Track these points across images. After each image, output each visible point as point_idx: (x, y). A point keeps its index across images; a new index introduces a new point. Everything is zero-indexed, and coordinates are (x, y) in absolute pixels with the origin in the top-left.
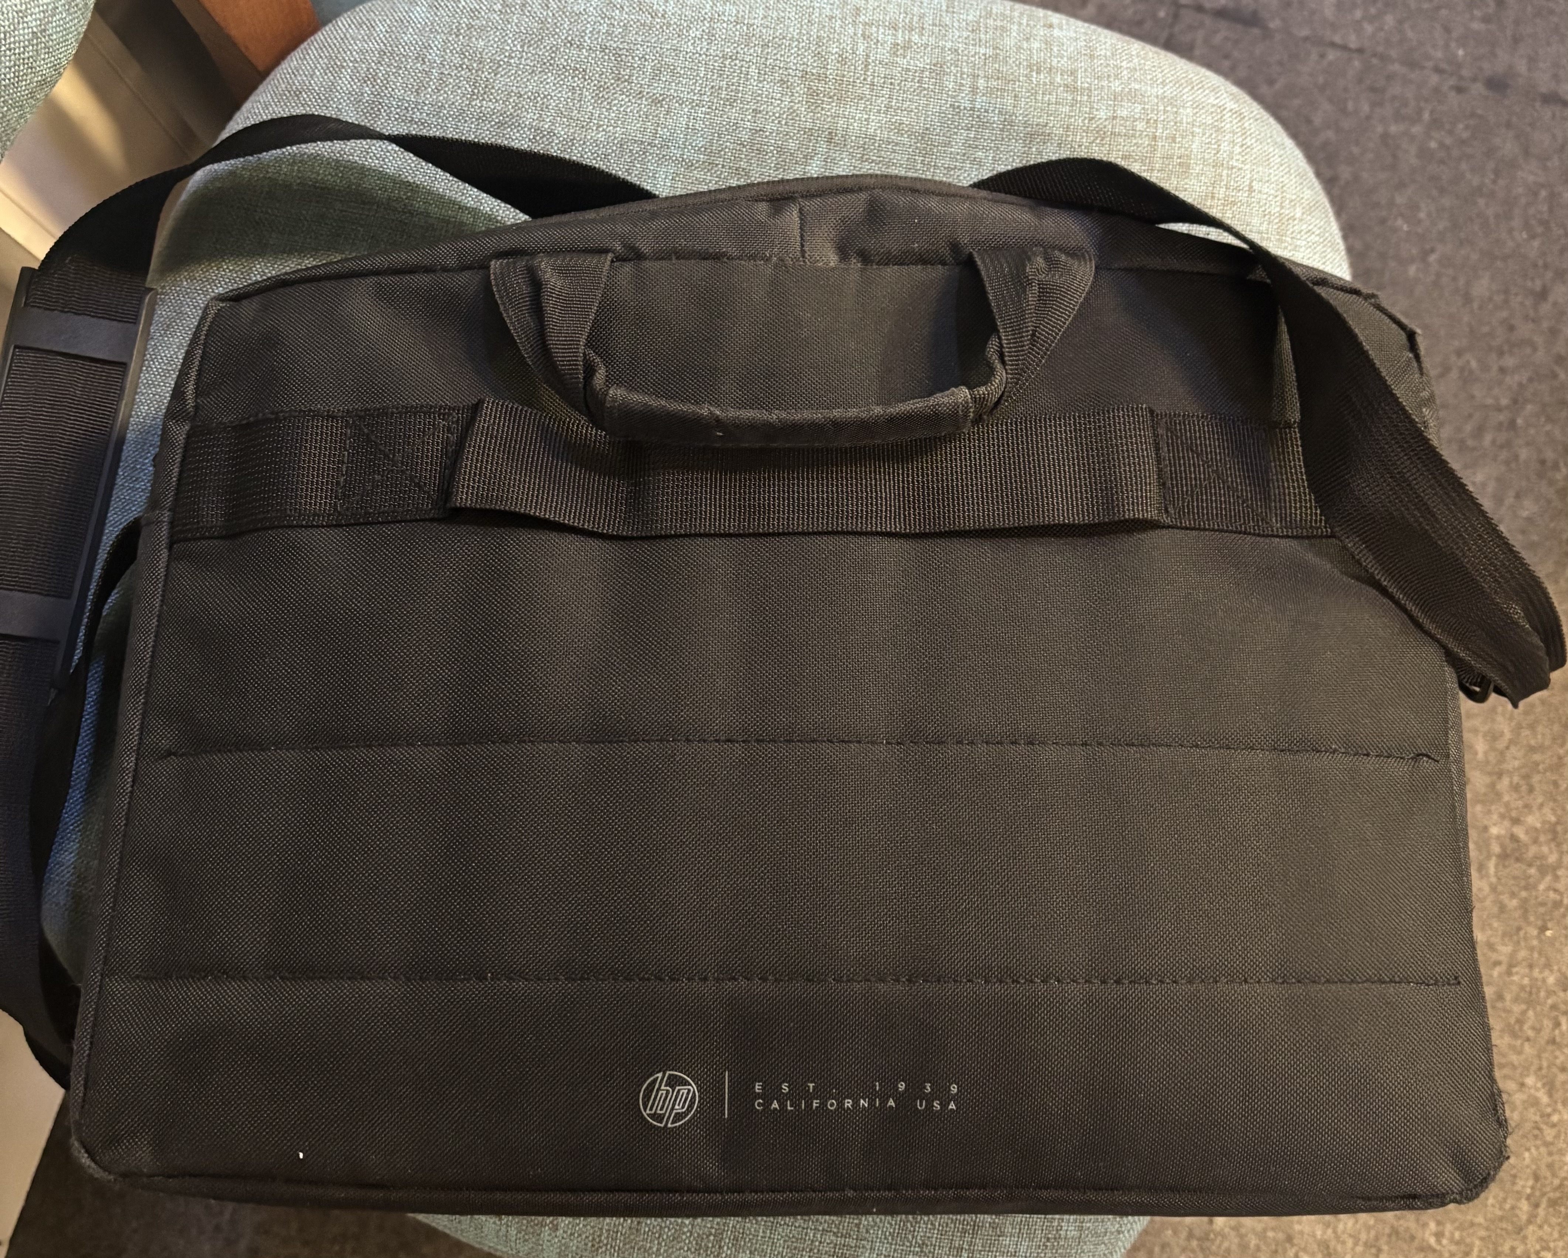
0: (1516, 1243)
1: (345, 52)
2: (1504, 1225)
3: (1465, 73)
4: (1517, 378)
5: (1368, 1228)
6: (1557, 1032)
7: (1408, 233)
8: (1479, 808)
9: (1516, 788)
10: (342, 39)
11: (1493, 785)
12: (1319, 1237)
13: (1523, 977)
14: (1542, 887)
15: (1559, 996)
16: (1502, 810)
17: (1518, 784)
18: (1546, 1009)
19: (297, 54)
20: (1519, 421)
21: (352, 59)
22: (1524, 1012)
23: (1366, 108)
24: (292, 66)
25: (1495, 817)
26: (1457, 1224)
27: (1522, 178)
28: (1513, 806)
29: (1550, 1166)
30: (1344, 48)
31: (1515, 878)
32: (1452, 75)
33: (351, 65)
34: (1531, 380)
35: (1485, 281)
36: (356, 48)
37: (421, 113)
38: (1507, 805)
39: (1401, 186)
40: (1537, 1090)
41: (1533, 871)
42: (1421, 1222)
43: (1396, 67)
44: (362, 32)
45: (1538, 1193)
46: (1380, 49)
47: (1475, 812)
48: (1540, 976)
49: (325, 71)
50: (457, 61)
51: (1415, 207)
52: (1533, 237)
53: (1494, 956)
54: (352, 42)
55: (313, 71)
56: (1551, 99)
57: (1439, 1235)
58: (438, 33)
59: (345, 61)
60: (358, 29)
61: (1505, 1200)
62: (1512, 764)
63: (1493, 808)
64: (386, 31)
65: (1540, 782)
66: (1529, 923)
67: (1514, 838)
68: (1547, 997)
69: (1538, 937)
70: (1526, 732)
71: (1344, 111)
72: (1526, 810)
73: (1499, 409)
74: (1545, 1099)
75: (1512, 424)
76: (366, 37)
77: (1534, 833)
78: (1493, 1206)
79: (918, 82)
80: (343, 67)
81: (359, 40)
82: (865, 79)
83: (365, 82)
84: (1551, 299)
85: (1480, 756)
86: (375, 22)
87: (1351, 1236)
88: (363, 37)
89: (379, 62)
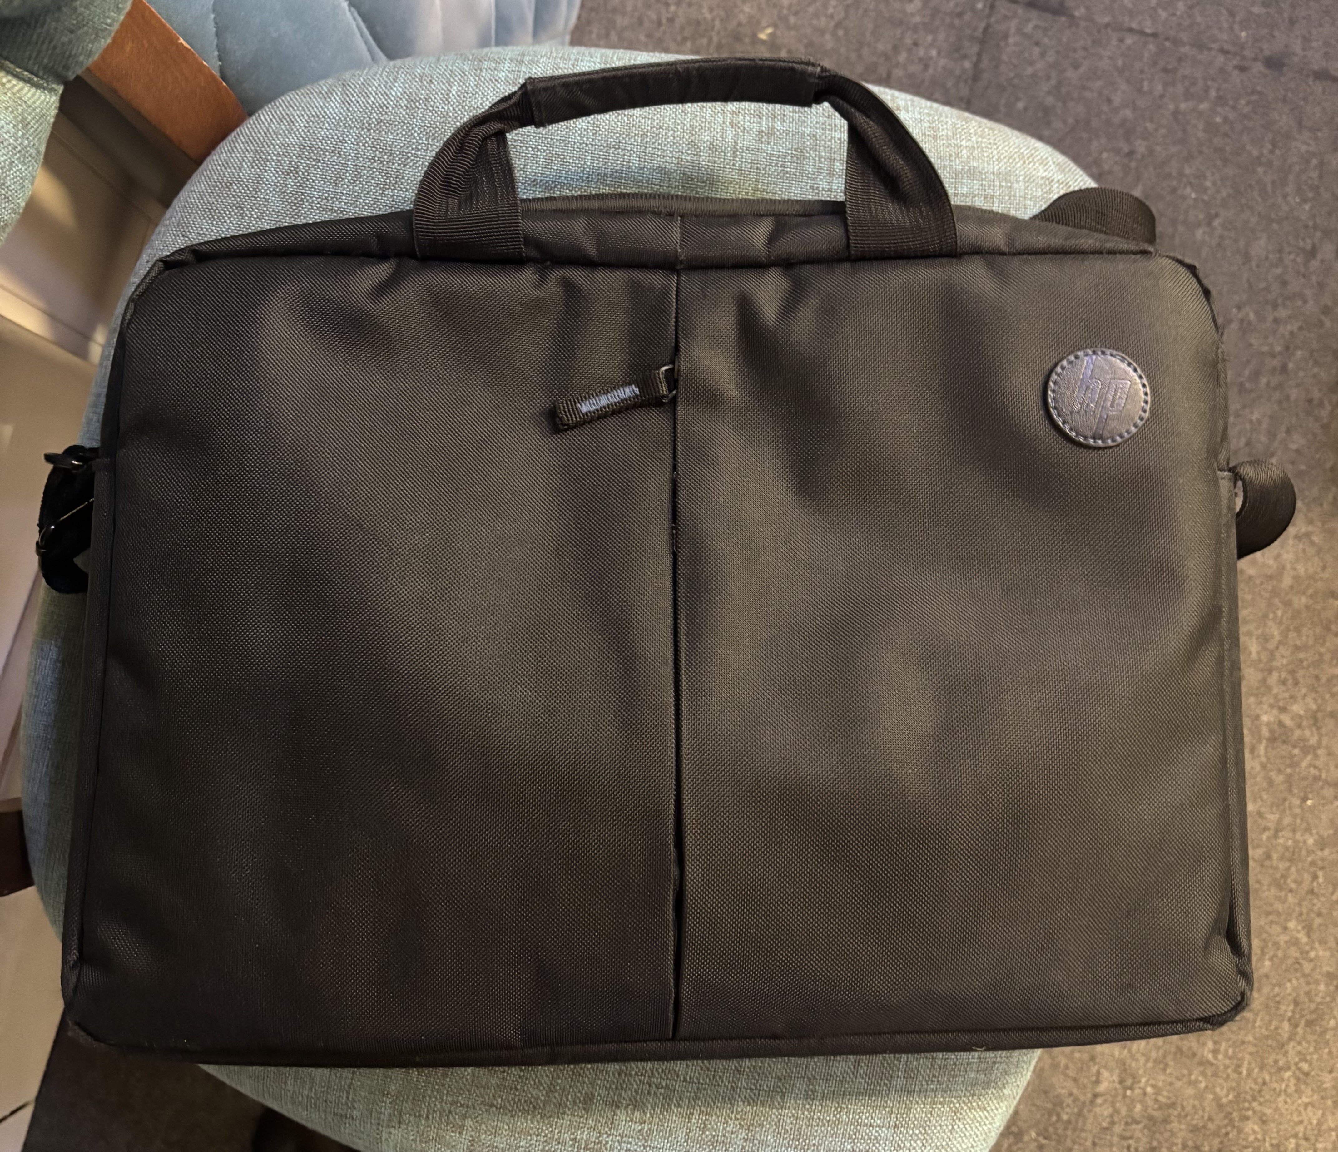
0: (1279, 1057)
1: (269, 147)
2: (1270, 1042)
3: (1248, 53)
4: (1289, 327)
5: (1158, 1048)
6: (1315, 884)
7: (1195, 200)
8: (1252, 700)
9: (1283, 682)
10: (265, 133)
11: (1264, 681)
12: (1117, 1056)
13: (1288, 839)
14: (1304, 764)
15: (1316, 855)
16: (1272, 701)
17: (1285, 678)
18: (1307, 865)
19: (225, 146)
20: (1291, 365)
21: (275, 153)
22: (1288, 869)
23: (1159, 88)
24: (222, 158)
25: (1265, 707)
26: (1231, 1042)
27: (1296, 147)
28: (1280, 697)
29: (1308, 993)
30: (1142, 33)
31: (1283, 757)
32: (1235, 54)
33: (275, 158)
34: (1300, 328)
35: (1263, 242)
36: (278, 142)
37: (340, 202)
38: (1276, 697)
39: (1189, 158)
40: (1298, 932)
41: (1296, 751)
42: (1201, 1042)
43: (1186, 49)
44: (283, 127)
45: (1297, 1016)
46: (1172, 33)
47: (1248, 702)
48: (1301, 839)
49: (251, 164)
50: (370, 154)
51: (1201, 176)
52: (1304, 201)
53: (1263, 823)
54: (274, 136)
55: (241, 164)
56: (1322, 75)
57: (1215, 1052)
58: (351, 128)
59: (269, 154)
60: (279, 124)
61: (1270, 1022)
62: (1280, 662)
63: (1264, 699)
64: (305, 126)
65: (1304, 677)
66: (1293, 795)
67: (1281, 724)
68: (1308, 856)
69: (1301, 806)
70: (1292, 635)
71: (1140, 91)
72: (1291, 700)
73: (1273, 356)
74: (1304, 940)
75: (1284, 368)
76: (287, 132)
77: (1297, 718)
78: (1260, 1027)
79: (781, 167)
80: (268, 160)
81: (280, 134)
82: (734, 165)
83: (288, 174)
84: (1319, 256)
85: (1254, 656)
86: (294, 117)
87: (1143, 1054)
88: (284, 132)
89: (300, 156)
